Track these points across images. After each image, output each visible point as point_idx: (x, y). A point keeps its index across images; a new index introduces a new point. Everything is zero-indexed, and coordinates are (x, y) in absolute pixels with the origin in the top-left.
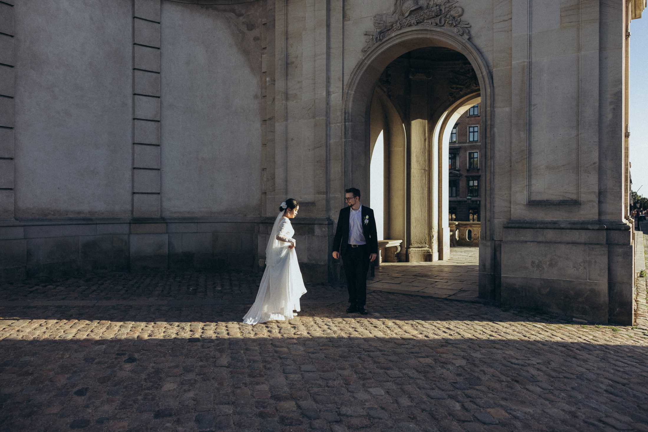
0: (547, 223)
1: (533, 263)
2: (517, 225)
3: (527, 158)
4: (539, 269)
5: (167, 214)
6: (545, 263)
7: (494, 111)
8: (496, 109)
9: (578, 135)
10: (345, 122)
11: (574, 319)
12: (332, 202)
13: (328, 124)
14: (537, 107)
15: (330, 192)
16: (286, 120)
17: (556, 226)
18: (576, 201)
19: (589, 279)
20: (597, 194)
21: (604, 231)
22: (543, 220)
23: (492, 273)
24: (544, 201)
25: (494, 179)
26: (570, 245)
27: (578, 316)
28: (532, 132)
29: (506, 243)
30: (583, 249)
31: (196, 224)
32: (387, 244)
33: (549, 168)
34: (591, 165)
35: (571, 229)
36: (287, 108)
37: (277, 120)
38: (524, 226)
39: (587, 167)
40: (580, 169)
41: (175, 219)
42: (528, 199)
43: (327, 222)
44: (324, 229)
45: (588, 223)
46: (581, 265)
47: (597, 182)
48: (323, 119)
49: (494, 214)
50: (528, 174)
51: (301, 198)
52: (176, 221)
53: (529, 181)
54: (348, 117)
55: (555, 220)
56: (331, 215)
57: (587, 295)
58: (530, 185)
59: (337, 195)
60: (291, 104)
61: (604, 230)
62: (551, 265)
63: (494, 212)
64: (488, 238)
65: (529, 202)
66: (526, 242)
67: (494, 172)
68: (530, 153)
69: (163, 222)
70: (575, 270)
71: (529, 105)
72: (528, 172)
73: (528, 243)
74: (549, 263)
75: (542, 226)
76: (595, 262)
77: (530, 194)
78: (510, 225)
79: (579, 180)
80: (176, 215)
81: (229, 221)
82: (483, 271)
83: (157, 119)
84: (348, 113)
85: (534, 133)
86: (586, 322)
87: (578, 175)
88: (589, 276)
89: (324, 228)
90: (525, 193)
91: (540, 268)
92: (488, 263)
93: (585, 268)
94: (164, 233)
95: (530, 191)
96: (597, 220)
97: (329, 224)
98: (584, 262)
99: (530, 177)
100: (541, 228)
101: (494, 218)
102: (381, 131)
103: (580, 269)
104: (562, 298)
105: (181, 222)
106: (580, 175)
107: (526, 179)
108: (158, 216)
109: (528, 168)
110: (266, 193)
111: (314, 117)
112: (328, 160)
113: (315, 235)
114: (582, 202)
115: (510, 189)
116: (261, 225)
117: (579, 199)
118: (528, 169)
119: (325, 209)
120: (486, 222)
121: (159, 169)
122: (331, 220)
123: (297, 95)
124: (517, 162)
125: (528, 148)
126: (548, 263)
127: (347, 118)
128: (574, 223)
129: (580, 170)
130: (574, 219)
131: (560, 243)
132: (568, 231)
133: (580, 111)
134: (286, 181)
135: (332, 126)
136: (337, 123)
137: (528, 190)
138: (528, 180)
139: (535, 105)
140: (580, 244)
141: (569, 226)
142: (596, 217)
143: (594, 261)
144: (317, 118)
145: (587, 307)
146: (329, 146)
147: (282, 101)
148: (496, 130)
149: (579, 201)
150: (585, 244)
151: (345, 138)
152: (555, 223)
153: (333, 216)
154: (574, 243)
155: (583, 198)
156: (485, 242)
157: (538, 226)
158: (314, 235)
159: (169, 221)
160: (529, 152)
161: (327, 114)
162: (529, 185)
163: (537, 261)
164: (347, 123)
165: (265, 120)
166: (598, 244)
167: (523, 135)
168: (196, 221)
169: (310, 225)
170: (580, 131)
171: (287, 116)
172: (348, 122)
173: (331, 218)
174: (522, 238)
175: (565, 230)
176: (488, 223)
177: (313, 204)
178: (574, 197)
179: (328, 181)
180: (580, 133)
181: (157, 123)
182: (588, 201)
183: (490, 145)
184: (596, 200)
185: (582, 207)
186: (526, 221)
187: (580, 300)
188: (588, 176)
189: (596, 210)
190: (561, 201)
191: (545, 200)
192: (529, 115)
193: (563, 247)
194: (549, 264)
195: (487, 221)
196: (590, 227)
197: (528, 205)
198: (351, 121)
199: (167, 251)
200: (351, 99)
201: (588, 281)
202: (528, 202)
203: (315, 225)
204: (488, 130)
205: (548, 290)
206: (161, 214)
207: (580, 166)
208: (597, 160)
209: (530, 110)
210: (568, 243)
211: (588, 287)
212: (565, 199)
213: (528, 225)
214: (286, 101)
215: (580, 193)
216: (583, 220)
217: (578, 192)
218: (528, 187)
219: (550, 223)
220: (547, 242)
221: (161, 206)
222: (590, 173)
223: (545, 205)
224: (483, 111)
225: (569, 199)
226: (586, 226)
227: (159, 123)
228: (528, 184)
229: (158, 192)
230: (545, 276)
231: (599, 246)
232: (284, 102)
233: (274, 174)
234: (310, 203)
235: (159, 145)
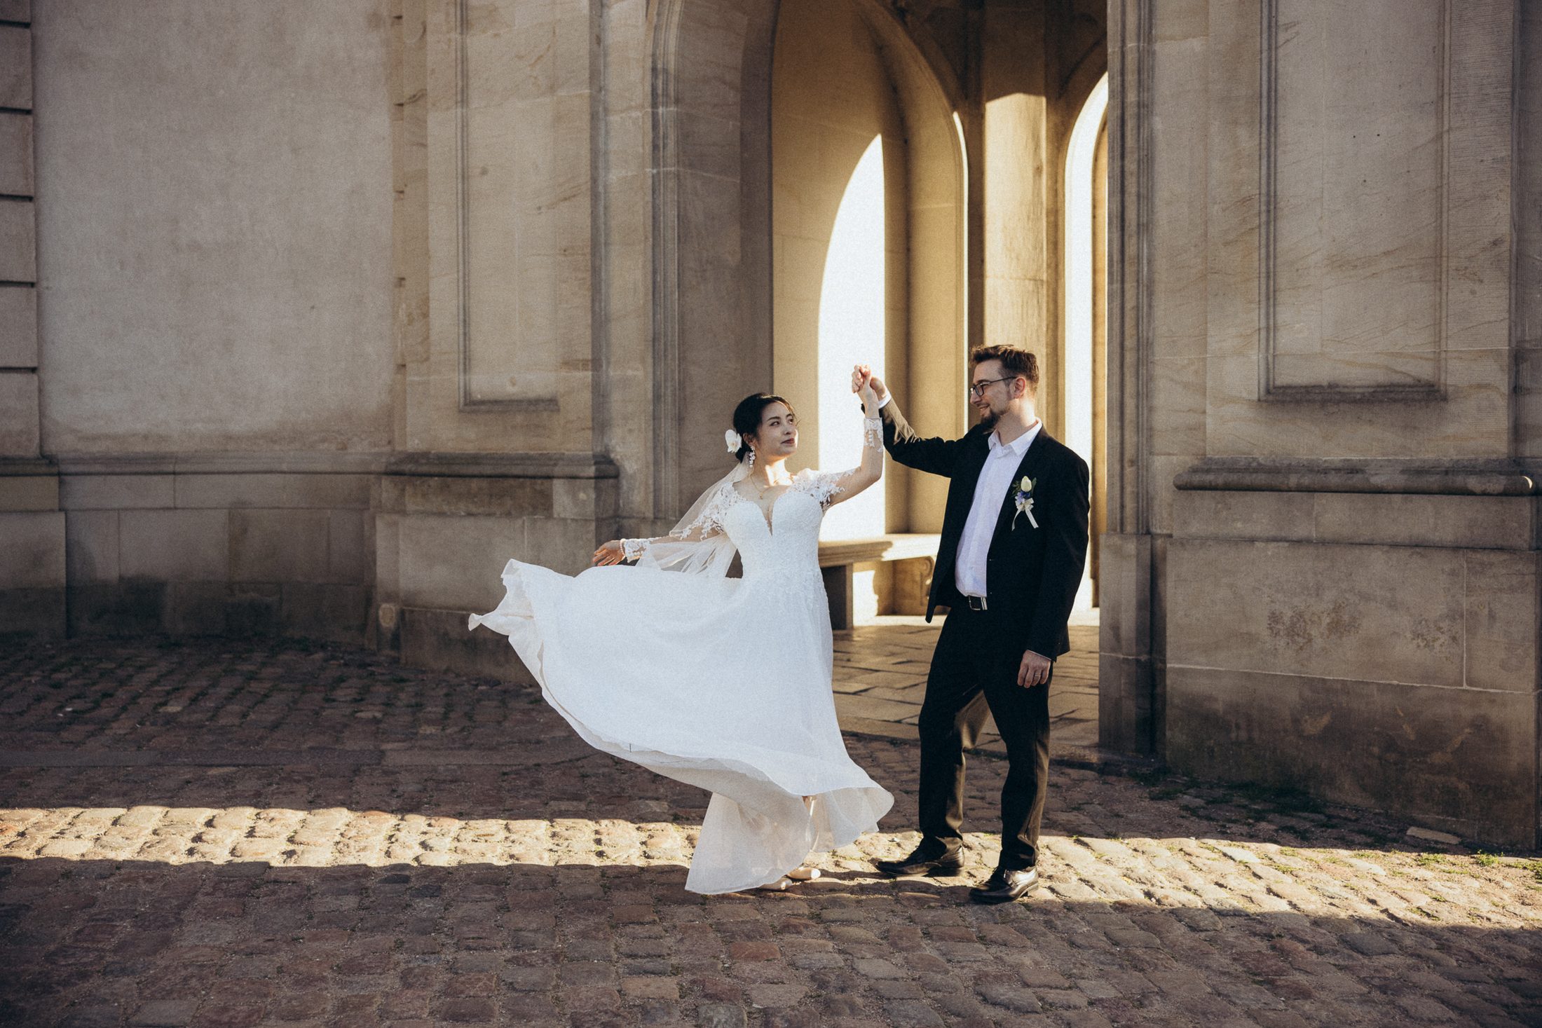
0: (1326, 471)
1: (1275, 618)
2: (1220, 480)
3: (1260, 226)
4: (1294, 642)
5: (62, 444)
6: (1315, 618)
7: (1154, 53)
8: (1158, 47)
9: (1439, 137)
10: (654, 105)
11: (1412, 831)
12: (616, 397)
13: (597, 114)
14: (1297, 33)
15: (608, 363)
16: (462, 101)
17: (1356, 480)
18: (1433, 386)
19: (1470, 683)
20: (1505, 360)
21: (1525, 499)
22: (1314, 457)
23: (1144, 658)
24: (1321, 387)
25: (1150, 306)
26: (1403, 554)
27: (1430, 818)
28: (1281, 131)
29: (1183, 543)
30: (1447, 567)
31: (171, 477)
32: (885, 550)
33: (1339, 263)
34: (1484, 250)
35: (1406, 491)
36: (464, 60)
37: (434, 105)
38: (1248, 479)
39: (1470, 258)
40: (1445, 265)
41: (95, 460)
42: (1263, 381)
43: (591, 471)
44: (582, 496)
45: (1471, 469)
46: (1439, 629)
47: (1507, 316)
48: (581, 95)
49: (1150, 437)
50: (1264, 287)
51: (514, 385)
52: (98, 468)
53: (1268, 314)
54: (666, 83)
55: (1354, 457)
56: (613, 442)
57: (1462, 743)
58: (1270, 330)
59: (630, 373)
60: (478, 43)
61: (1521, 494)
62: (1338, 627)
63: (1151, 429)
64: (1129, 528)
65: (1268, 392)
66: (1252, 540)
67: (1151, 281)
68: (1271, 205)
69: (44, 469)
70: (1419, 646)
71: (1270, 27)
72: (1263, 281)
73: (1257, 544)
74: (1328, 620)
75: (1306, 481)
76: (1492, 616)
77: (1270, 359)
78: (1197, 479)
79: (1440, 307)
80: (97, 448)
81: (284, 467)
82: (1113, 650)
83: (22, 102)
84: (665, 71)
85: (1288, 130)
86: (1454, 840)
87: (1440, 289)
88: (1469, 672)
89: (584, 492)
90: (1255, 356)
91: (1300, 640)
92: (1128, 621)
93: (1454, 639)
94: (52, 511)
95: (1271, 351)
96: (1505, 456)
97: (599, 477)
98: (1454, 615)
99: (1270, 297)
100: (1300, 489)
101: (1151, 453)
102: (867, 142)
103: (1437, 644)
104: (1376, 750)
105: (110, 470)
106: (1444, 288)
107: (1255, 306)
108: (33, 451)
109: (1263, 265)
110: (404, 366)
111: (552, 89)
112: (597, 246)
113: (555, 516)
114: (1450, 389)
115: (1204, 346)
116: (386, 482)
117: (1442, 381)
118: (1263, 270)
119: (589, 424)
120: (1122, 468)
121: (32, 285)
122: (611, 462)
123: (496, 9)
124: (1226, 244)
125: (1264, 191)
126: (1326, 620)
127: (660, 92)
128: (1420, 472)
129: (1444, 269)
130: (1421, 456)
131: (1370, 544)
132: (1397, 498)
133: (1447, 42)
134: (466, 323)
135: (614, 119)
136: (630, 108)
137: (1263, 346)
138: (1263, 311)
139: (1287, 27)
140: (1440, 547)
141: (1400, 481)
142: (1500, 447)
143: (1486, 611)
144: (562, 93)
145: (1462, 786)
146: (605, 193)
147: (448, 32)
148: (1158, 124)
149: (1442, 388)
150: (1456, 548)
151: (655, 163)
152: (1352, 469)
153: (618, 449)
154: (1417, 546)
155: (1456, 375)
156: (1119, 542)
157: (1293, 480)
158: (549, 517)
159: (72, 469)
160: (1268, 203)
161: (596, 76)
162: (1268, 329)
163: (1290, 613)
164: (661, 110)
165: (401, 105)
166: (1501, 549)
167: (1248, 141)
168: (171, 468)
169: (539, 481)
170: (1446, 118)
171: (464, 90)
172: (666, 105)
173: (612, 456)
174: (1239, 527)
175: (1386, 497)
176: (1129, 470)
177: (550, 404)
178: (1424, 371)
179: (600, 322)
180: (1446, 128)
181: (19, 117)
182: (1471, 386)
183: (1134, 179)
184: (1502, 382)
185: (1452, 407)
186: (1254, 464)
187: (1437, 758)
188: (1473, 292)
189: (1500, 421)
190: (1379, 386)
191: (1325, 383)
192: (1270, 62)
193: (1378, 562)
194: (1328, 624)
195: (1126, 465)
196: (1473, 483)
197: (1264, 405)
198: (677, 101)
199: (63, 573)
200: (675, 19)
201: (1465, 687)
202: (1262, 389)
203: (555, 481)
204: (1130, 124)
205: (1325, 720)
206: (41, 447)
207: (1444, 253)
208: (1504, 229)
209: (1273, 47)
210: (1395, 546)
211: (1467, 713)
212: (1396, 379)
213: (1261, 479)
214: (462, 34)
215: (1443, 355)
216: (1455, 457)
217: (1439, 353)
218: (1263, 333)
219: (1338, 470)
220: (1323, 542)
221: (42, 414)
222: (1481, 281)
223: (1324, 403)
224: (1114, 52)
225: (1409, 380)
226: (1459, 481)
227: (30, 119)
228: (1263, 324)
229: (30, 364)
230: (1316, 670)
231: (1506, 557)
232: (455, 36)
233: (426, 301)
234: (543, 401)
235: (30, 199)
